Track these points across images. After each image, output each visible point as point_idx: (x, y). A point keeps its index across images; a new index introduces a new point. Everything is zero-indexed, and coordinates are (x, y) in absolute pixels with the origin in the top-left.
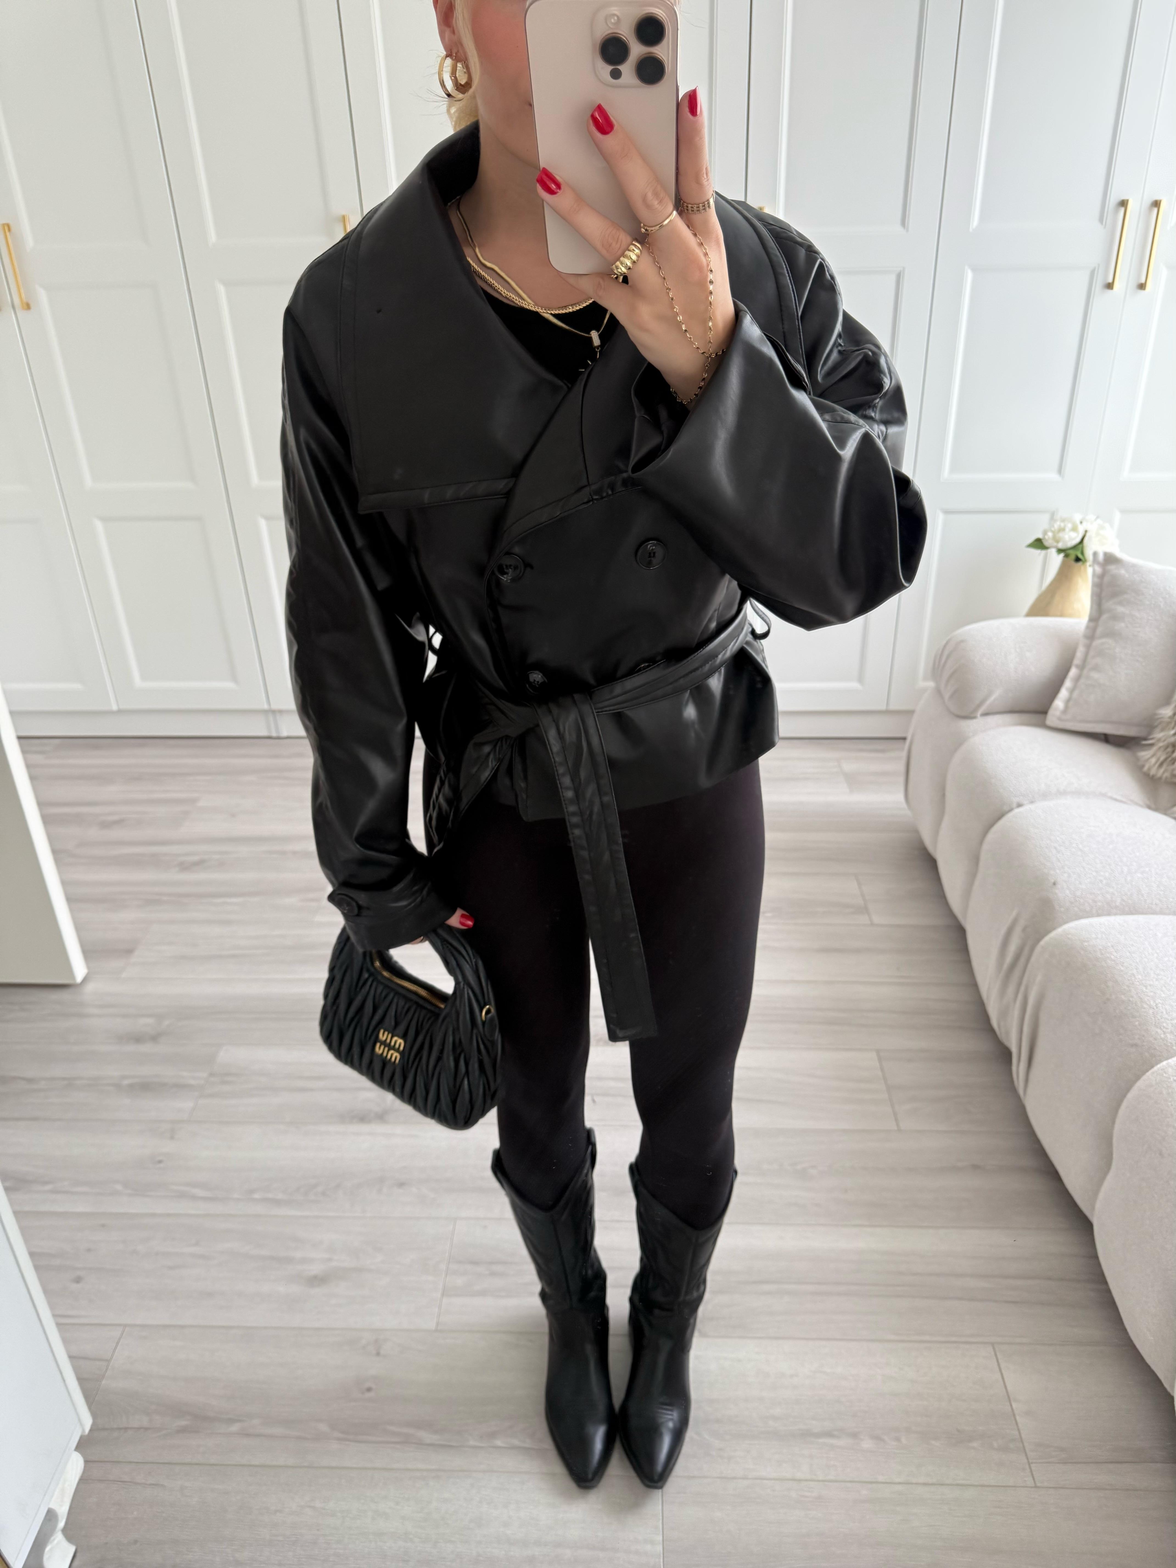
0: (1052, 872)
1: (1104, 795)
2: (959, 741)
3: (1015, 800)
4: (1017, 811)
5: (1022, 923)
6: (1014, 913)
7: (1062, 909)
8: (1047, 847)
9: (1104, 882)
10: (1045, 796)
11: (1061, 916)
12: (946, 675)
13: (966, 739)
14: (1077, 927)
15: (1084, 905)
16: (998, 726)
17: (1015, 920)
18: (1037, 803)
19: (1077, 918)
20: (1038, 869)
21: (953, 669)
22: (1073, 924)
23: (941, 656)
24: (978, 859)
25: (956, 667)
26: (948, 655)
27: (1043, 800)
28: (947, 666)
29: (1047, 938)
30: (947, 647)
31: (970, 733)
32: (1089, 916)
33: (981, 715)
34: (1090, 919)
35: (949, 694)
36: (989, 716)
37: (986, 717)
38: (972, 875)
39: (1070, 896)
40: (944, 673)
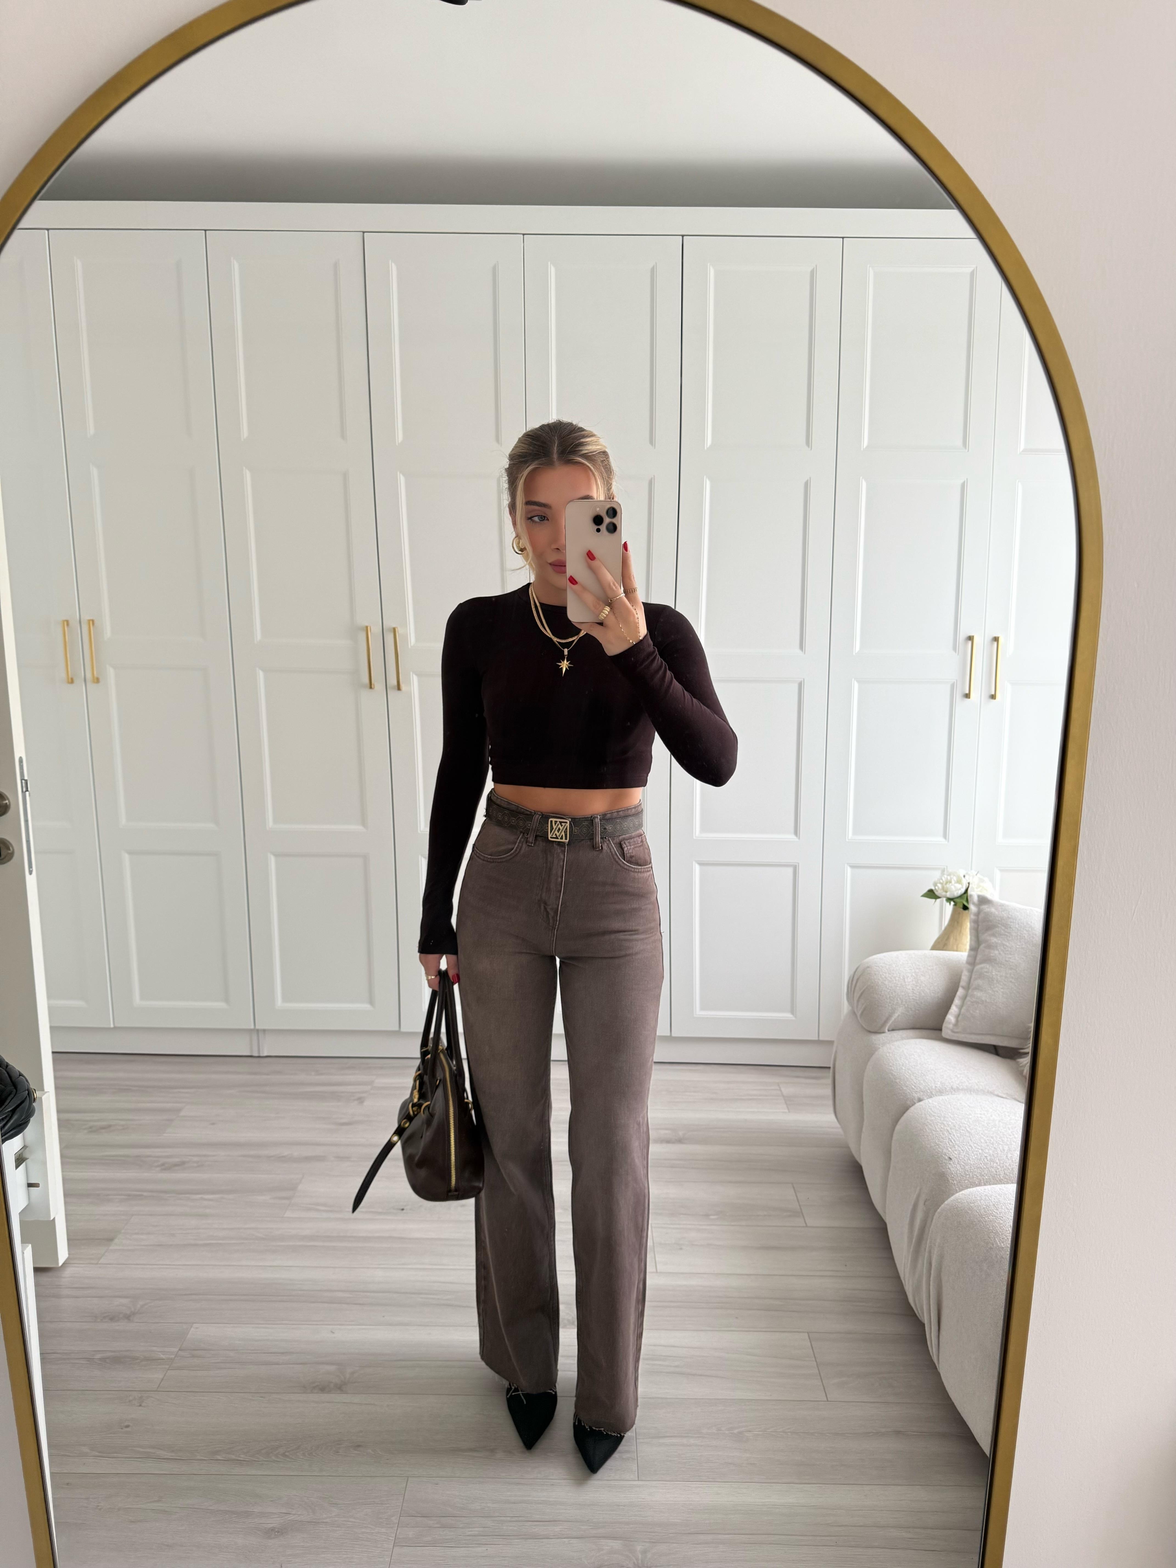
0: (945, 1151)
1: (992, 1093)
2: (871, 1051)
3: (916, 1096)
5: (923, 1197)
6: (918, 1188)
7: (955, 1182)
8: (941, 1131)
9: (989, 1158)
10: (941, 1092)
11: (954, 1187)
12: (857, 995)
13: (876, 1049)
14: (966, 1194)
15: (973, 1177)
16: (903, 1039)
17: (919, 1196)
18: (934, 1098)
19: (967, 1187)
20: (934, 1149)
21: (862, 991)
22: (963, 1192)
23: (852, 981)
24: (890, 1152)
25: (864, 989)
26: (858, 979)
27: (939, 1095)
28: (857, 988)
29: (943, 1206)
30: (856, 973)
31: (879, 1045)
32: (977, 1186)
33: (889, 1031)
34: (978, 1188)
35: (860, 1012)
36: (895, 1031)
37: (893, 1032)
38: (887, 1169)
39: (960, 1170)
40: (855, 994)
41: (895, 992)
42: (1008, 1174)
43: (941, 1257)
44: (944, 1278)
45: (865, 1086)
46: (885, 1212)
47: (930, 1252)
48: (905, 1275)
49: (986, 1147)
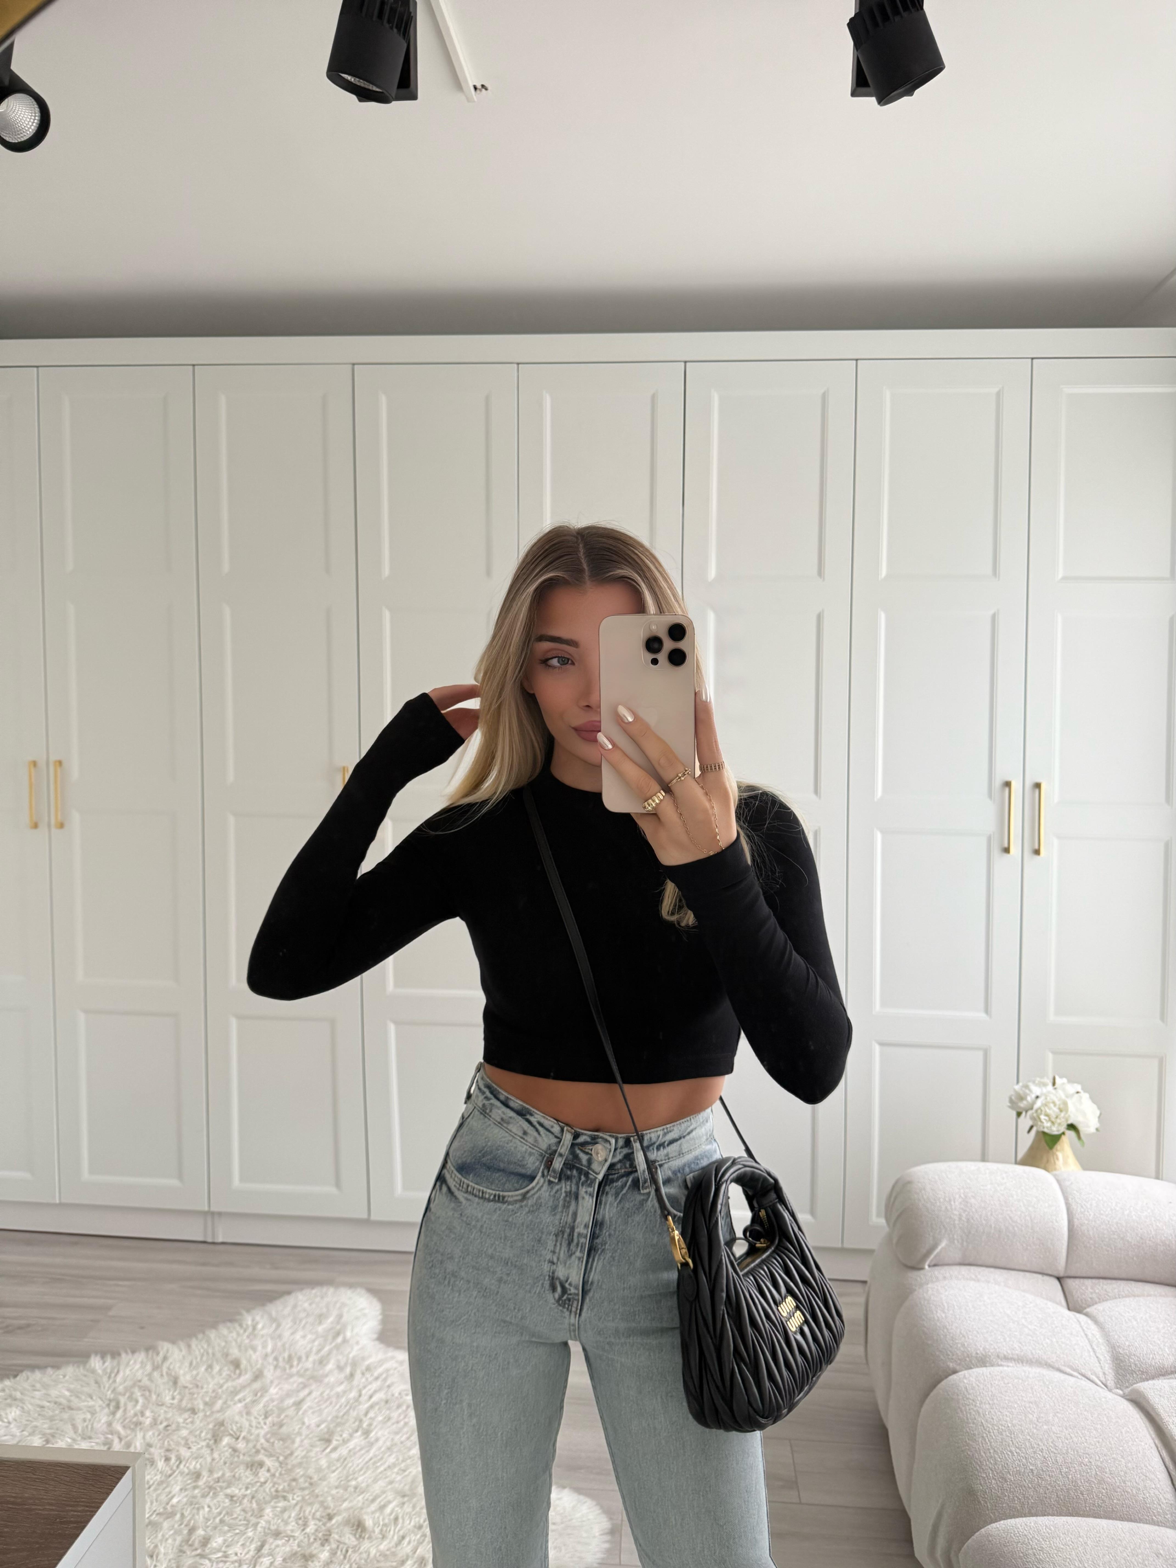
2: (905, 1295)
3: (951, 1364)
4: (951, 1378)
10: (982, 1361)
13: (912, 1291)
15: (1013, 1500)
16: (944, 1278)
18: (972, 1370)
21: (901, 1208)
22: (995, 1525)
23: (891, 1195)
25: (904, 1205)
26: (897, 1196)
27: (978, 1366)
28: (896, 1206)
30: (896, 1186)
31: (918, 1284)
36: (937, 1268)
37: (933, 1268)
39: (996, 1488)
40: (893, 1213)
41: (938, 1218)
45: (894, 1340)
49: (1033, 1455)
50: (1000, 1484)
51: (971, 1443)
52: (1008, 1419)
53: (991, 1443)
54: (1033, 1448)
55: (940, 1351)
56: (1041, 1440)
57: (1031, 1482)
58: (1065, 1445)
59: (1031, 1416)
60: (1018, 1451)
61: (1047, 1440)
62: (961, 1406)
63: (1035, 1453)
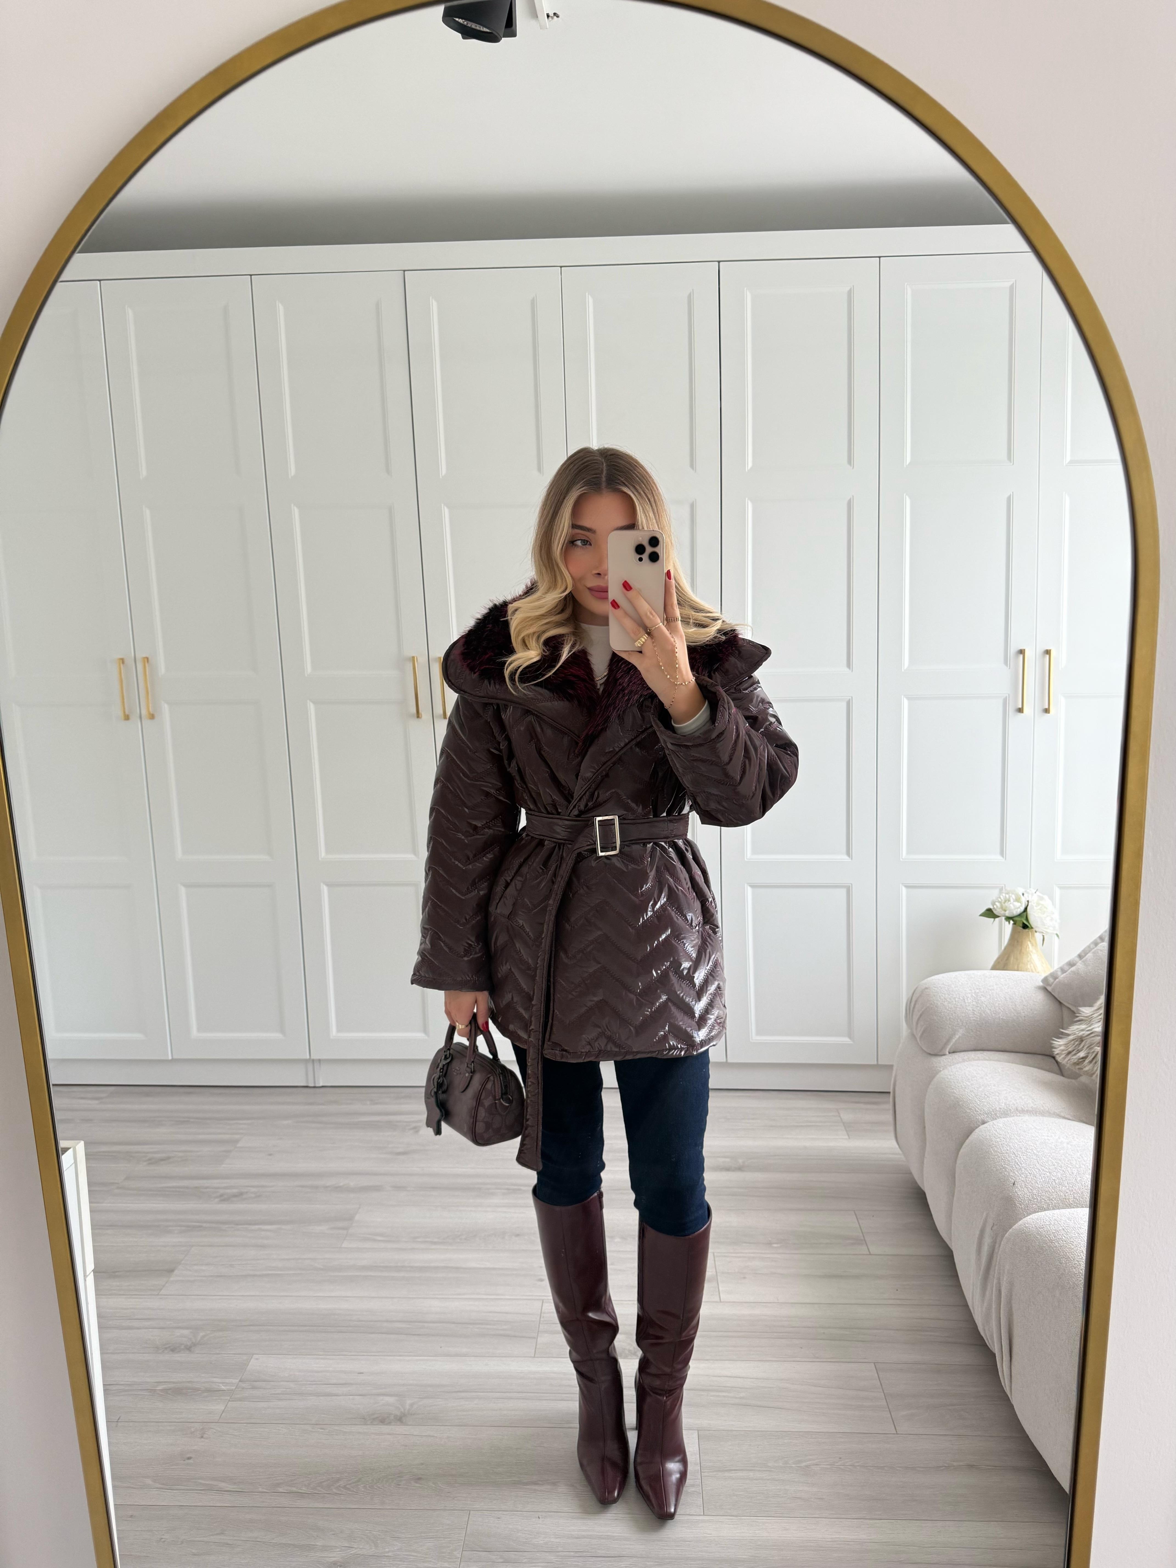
0: (1011, 1174)
2: (932, 1074)
3: (980, 1118)
4: (982, 1127)
5: (990, 1222)
6: (985, 1214)
7: (1023, 1206)
8: (1007, 1153)
9: (1057, 1183)
10: (1005, 1113)
11: (1022, 1212)
12: (915, 1018)
13: (938, 1072)
14: (1034, 1218)
15: (1041, 1202)
16: (964, 1061)
17: (985, 1222)
18: (998, 1120)
19: (1035, 1212)
20: (1000, 1173)
21: (921, 1012)
22: (1031, 1216)
23: (911, 1002)
24: (955, 1177)
25: (923, 1010)
26: (916, 1001)
27: (1004, 1117)
28: (916, 1010)
29: (1010, 1230)
30: (915, 995)
31: (940, 1067)
32: (1045, 1210)
33: (949, 1053)
34: (1046, 1212)
35: (920, 1034)
36: (956, 1053)
37: (953, 1054)
38: (951, 1194)
39: (1028, 1193)
40: (914, 1016)
41: (955, 1013)
42: (1077, 1198)
43: (1011, 1284)
44: (1015, 1307)
45: (927, 1110)
46: (951, 1240)
47: (999, 1279)
48: (973, 1302)
49: (1054, 1170)
50: (1030, 1191)
51: (1006, 1166)
52: (1033, 1147)
53: (1021, 1164)
54: (1054, 1165)
55: (970, 1109)
56: (1060, 1160)
57: (1054, 1188)
58: (1078, 1163)
59: (1050, 1145)
60: (1043, 1168)
61: (1064, 1160)
62: (994, 1143)
63: (1056, 1168)
